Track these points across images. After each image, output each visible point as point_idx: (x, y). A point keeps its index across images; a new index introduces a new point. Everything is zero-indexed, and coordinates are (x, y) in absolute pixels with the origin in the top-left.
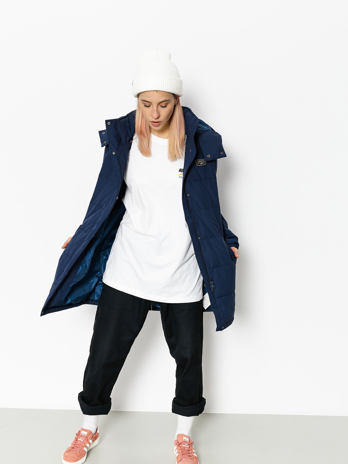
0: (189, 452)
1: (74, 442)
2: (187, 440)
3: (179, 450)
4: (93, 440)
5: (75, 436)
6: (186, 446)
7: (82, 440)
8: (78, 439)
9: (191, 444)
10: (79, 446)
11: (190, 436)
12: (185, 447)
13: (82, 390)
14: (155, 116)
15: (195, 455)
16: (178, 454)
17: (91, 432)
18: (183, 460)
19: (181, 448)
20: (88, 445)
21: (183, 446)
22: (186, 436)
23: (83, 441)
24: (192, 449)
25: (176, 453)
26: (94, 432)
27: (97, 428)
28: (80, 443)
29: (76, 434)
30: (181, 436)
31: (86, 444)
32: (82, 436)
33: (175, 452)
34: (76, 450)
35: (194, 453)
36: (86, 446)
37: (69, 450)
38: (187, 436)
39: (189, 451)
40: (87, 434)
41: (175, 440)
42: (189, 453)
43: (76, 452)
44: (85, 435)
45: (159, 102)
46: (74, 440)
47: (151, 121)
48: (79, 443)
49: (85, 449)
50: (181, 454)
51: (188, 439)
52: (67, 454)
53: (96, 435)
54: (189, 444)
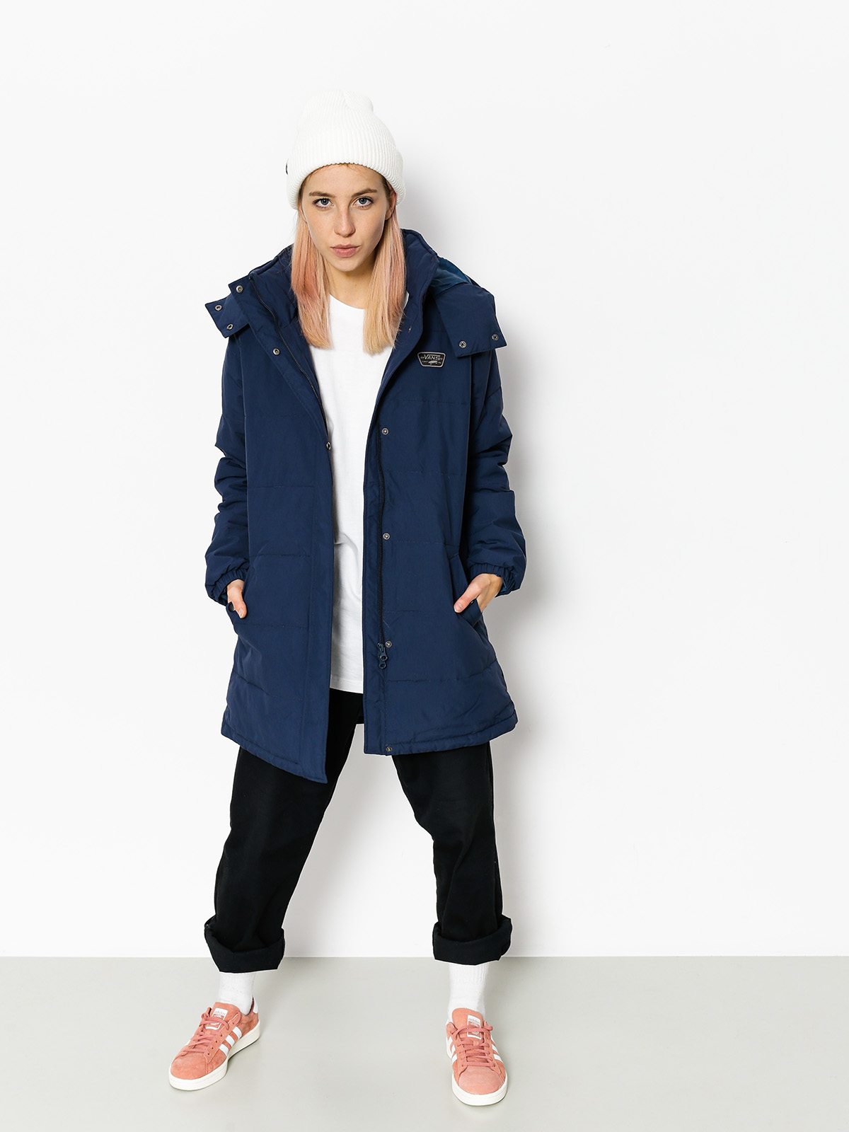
0: (482, 1051)
1: (197, 1034)
2: (477, 1021)
3: (458, 1046)
4: (244, 1028)
5: (200, 1020)
6: (476, 1036)
7: (215, 1029)
8: (207, 1028)
9: (486, 1031)
10: (208, 1041)
11: (483, 1012)
12: (472, 1040)
13: (214, 914)
14: (345, 229)
15: (497, 1057)
16: (455, 1058)
17: (237, 1011)
18: (470, 1070)
19: (463, 1042)
20: (229, 1039)
21: (469, 1036)
22: (473, 1013)
23: (218, 1031)
24: (490, 1043)
25: (451, 1056)
26: (244, 1009)
27: (253, 1002)
28: (210, 1036)
29: (203, 1016)
30: (461, 1013)
31: (226, 1036)
32: (216, 1020)
33: (449, 1051)
34: (201, 1050)
35: (494, 1052)
36: (225, 1042)
37: (186, 1053)
38: (477, 1012)
39: (482, 1048)
40: (228, 1014)
41: (447, 1023)
42: (484, 1054)
43: (200, 1054)
44: (222, 1016)
45: (352, 194)
46: (198, 1029)
47: (334, 246)
48: (207, 1034)
49: (223, 1048)
50: (464, 1056)
51: (479, 1021)
52: (179, 1061)
53: (250, 1018)
54: (483, 1033)
